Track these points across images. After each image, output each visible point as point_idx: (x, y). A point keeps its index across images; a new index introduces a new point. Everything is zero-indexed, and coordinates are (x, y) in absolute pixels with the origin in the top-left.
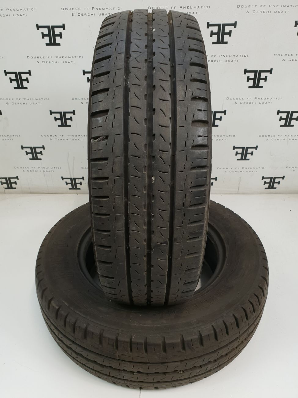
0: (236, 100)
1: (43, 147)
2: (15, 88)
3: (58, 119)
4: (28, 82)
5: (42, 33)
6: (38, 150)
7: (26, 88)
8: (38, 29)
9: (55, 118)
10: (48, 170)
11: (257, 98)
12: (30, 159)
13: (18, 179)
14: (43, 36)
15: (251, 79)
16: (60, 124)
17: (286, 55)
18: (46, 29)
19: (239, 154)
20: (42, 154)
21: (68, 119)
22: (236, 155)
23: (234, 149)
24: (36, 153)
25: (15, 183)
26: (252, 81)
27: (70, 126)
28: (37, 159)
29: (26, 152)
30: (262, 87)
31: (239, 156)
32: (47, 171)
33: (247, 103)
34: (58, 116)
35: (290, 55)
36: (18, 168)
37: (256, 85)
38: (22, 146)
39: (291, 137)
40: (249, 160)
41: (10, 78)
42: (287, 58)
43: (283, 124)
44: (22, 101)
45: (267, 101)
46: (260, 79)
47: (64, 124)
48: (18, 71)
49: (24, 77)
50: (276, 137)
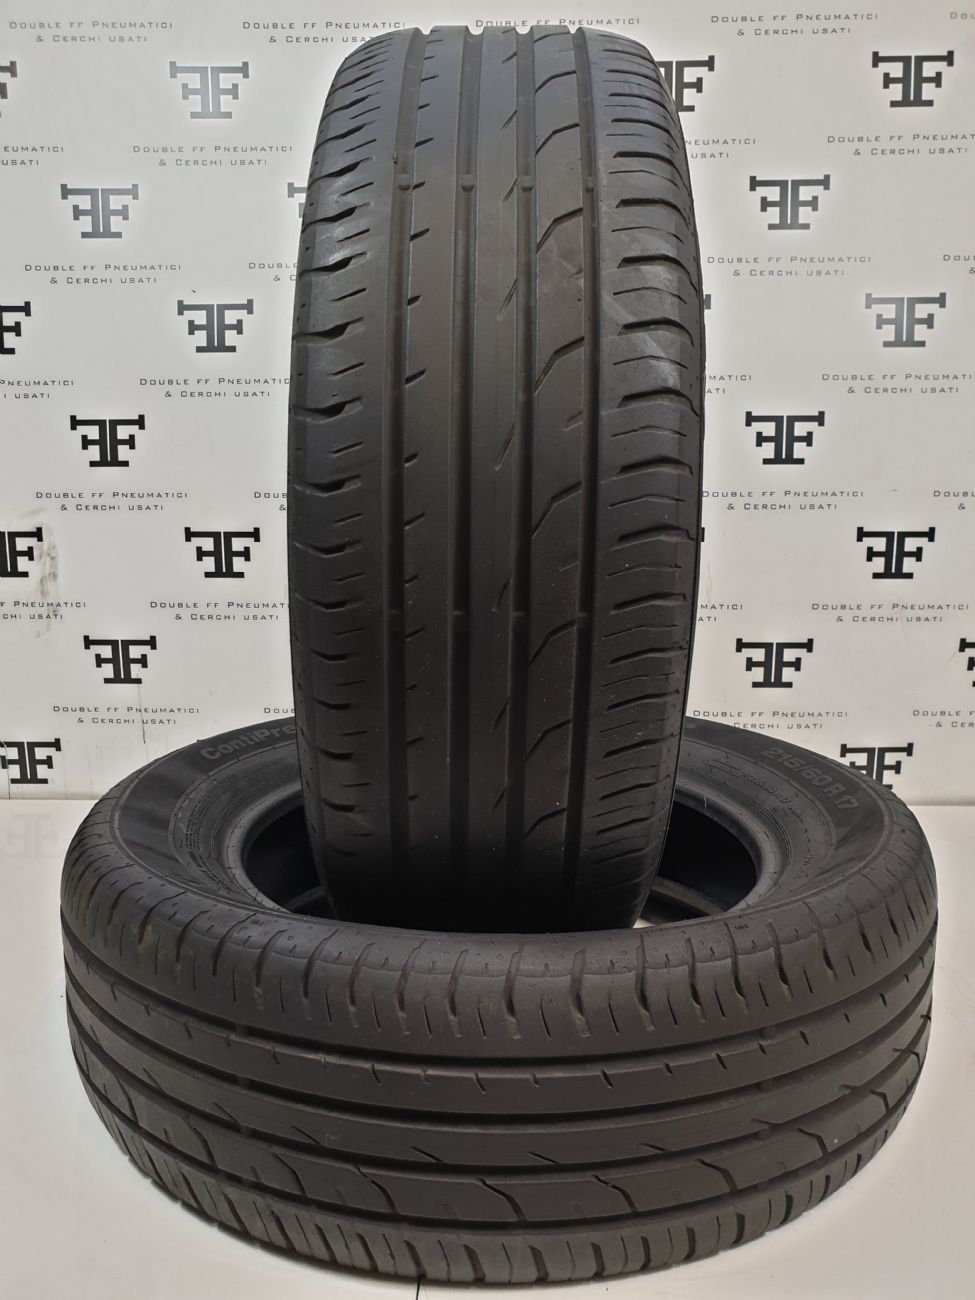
0: (730, 499)
1: (152, 642)
2: (93, 464)
3: (208, 554)
4: (132, 447)
5: (191, 323)
6: (135, 652)
7: (125, 464)
8: (180, 313)
9: (199, 549)
10: (158, 717)
11: (792, 493)
12: (107, 681)
13: (58, 749)
14: (193, 328)
15: (768, 439)
16: (212, 569)
17: (854, 377)
18: (204, 312)
19: (758, 664)
20: (145, 665)
21: (238, 554)
22: (749, 668)
23: (739, 650)
24: (128, 661)
25: (49, 762)
26: (773, 444)
27: (241, 575)
28: (128, 680)
29: (98, 656)
30: (801, 461)
31: (758, 674)
32: (153, 721)
33: (765, 506)
34: (208, 544)
35: (866, 377)
36: (66, 709)
37: (784, 457)
38: (86, 638)
39: (910, 613)
40: (789, 685)
41: (84, 438)
42: (858, 385)
43: (881, 570)
44: (107, 500)
45: (824, 501)
46: (793, 439)
47: (224, 570)
48: (107, 417)
49: (123, 432)
50: (866, 612)
